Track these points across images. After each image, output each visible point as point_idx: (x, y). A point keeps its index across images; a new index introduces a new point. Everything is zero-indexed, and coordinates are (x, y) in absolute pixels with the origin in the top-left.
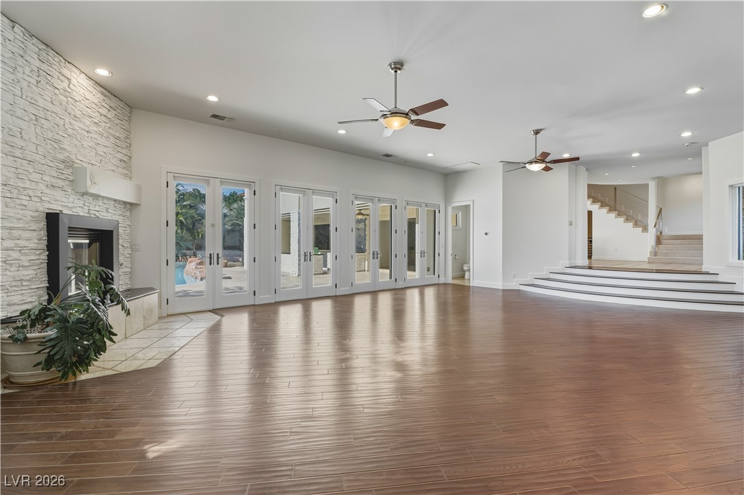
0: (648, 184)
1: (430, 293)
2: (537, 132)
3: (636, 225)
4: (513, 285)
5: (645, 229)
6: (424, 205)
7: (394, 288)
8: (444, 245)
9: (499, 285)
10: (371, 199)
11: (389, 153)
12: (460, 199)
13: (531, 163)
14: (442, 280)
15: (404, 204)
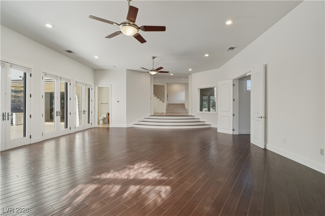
0: (164, 86)
1: (86, 134)
2: (154, 58)
3: (160, 100)
4: (131, 125)
5: (163, 102)
6: (85, 84)
7: (69, 133)
8: (94, 107)
9: (125, 125)
10: (56, 77)
11: (72, 50)
12: (103, 83)
13: (152, 71)
14: (93, 126)
15: (75, 83)
